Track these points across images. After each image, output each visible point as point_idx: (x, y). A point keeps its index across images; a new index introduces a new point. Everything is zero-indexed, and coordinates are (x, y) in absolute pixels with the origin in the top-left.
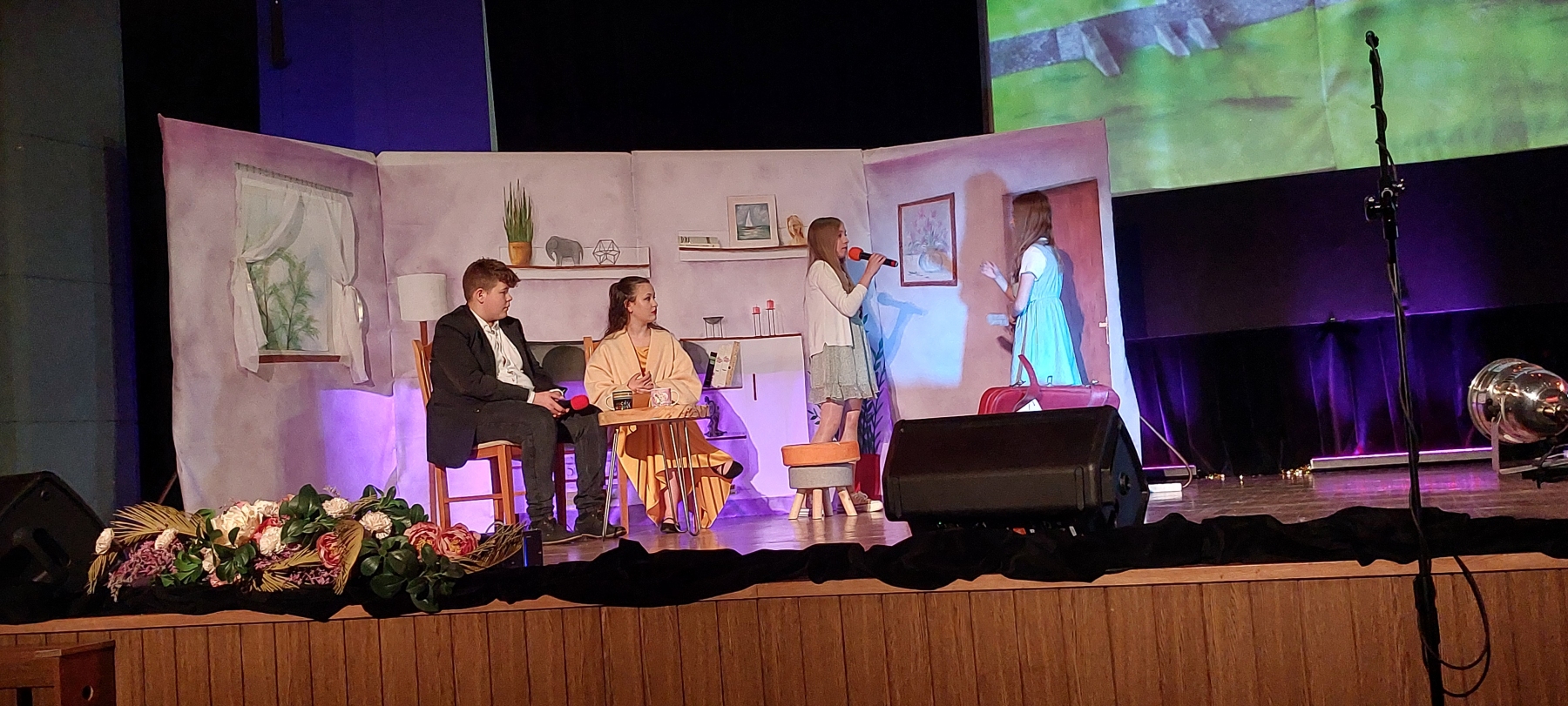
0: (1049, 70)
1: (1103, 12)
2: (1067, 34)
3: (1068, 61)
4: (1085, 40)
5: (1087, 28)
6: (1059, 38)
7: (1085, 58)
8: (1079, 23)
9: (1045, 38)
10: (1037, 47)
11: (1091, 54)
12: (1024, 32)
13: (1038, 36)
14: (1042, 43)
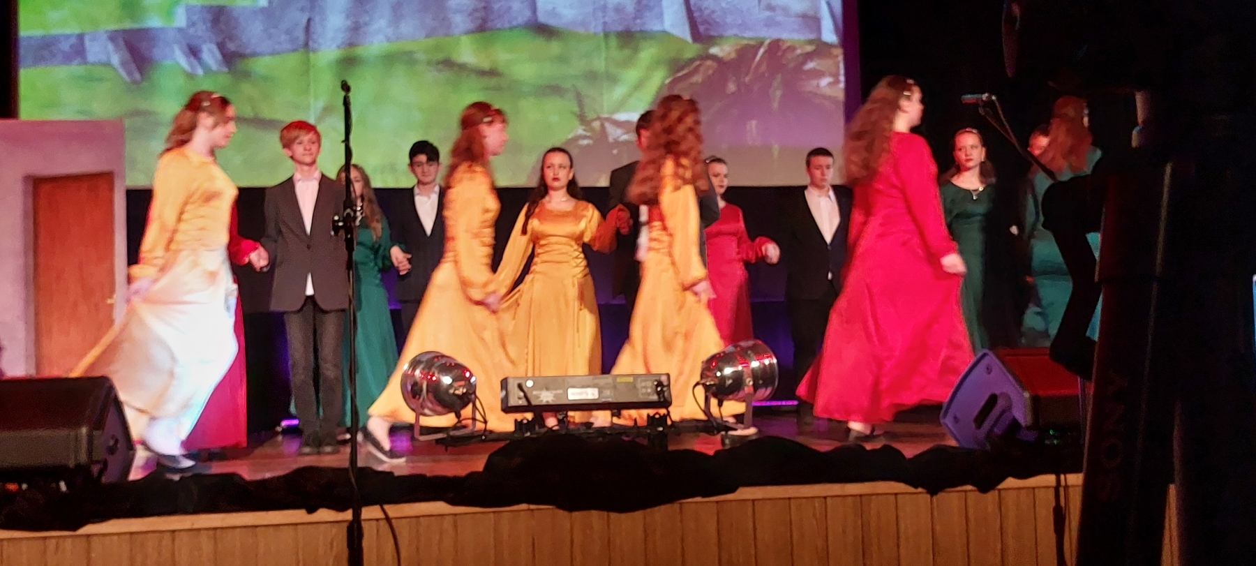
0: (75, 69)
1: (128, 25)
2: (94, 39)
3: (93, 64)
4: (111, 47)
5: (113, 37)
6: (87, 43)
7: (107, 64)
8: (107, 32)
9: (73, 40)
10: (65, 46)
11: (115, 60)
12: (55, 31)
13: (67, 37)
14: (70, 44)
